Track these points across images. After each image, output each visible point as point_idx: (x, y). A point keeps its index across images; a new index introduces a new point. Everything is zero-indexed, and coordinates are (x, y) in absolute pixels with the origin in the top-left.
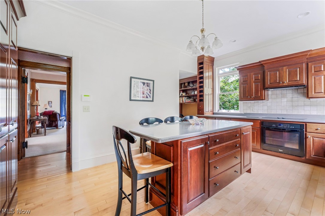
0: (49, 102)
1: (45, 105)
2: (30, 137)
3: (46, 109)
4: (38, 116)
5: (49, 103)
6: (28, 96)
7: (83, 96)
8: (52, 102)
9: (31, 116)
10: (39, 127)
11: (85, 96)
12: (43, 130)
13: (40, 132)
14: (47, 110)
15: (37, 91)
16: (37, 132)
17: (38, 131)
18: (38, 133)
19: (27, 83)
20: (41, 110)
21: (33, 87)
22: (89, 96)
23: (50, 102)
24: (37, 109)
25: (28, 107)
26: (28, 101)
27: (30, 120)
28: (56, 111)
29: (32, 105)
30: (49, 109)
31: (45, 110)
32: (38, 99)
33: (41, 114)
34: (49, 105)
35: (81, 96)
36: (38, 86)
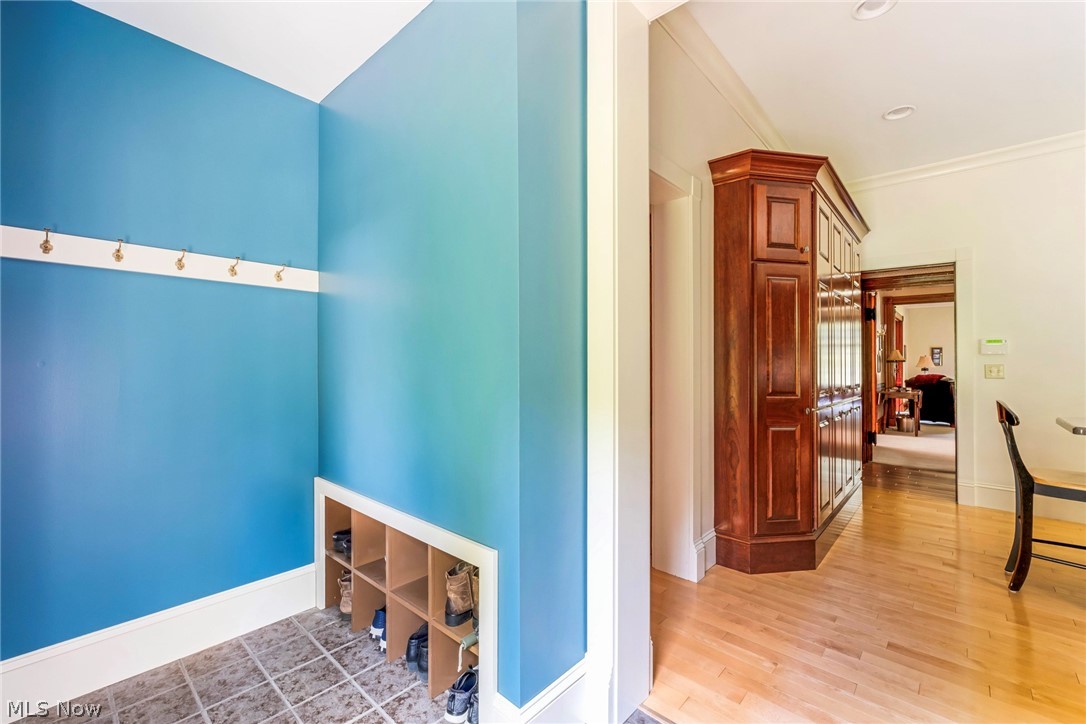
0: (933, 349)
1: (921, 358)
2: (884, 433)
3: (924, 369)
4: (900, 387)
5: (933, 354)
6: (877, 339)
7: (984, 342)
8: (941, 349)
9: (884, 385)
10: (903, 416)
11: (989, 341)
12: (911, 421)
13: (905, 426)
14: (927, 373)
15: (900, 323)
16: (899, 426)
17: (899, 422)
18: (900, 430)
19: (875, 319)
20: (909, 371)
21: (888, 317)
22: (1000, 341)
23: (936, 351)
24: (899, 370)
25: (877, 365)
26: (878, 351)
27: (883, 396)
28: (948, 376)
29: (887, 361)
30: (933, 370)
31: (923, 373)
32: (904, 344)
33: (909, 383)
34: (933, 359)
35: (980, 341)
36: (900, 310)
